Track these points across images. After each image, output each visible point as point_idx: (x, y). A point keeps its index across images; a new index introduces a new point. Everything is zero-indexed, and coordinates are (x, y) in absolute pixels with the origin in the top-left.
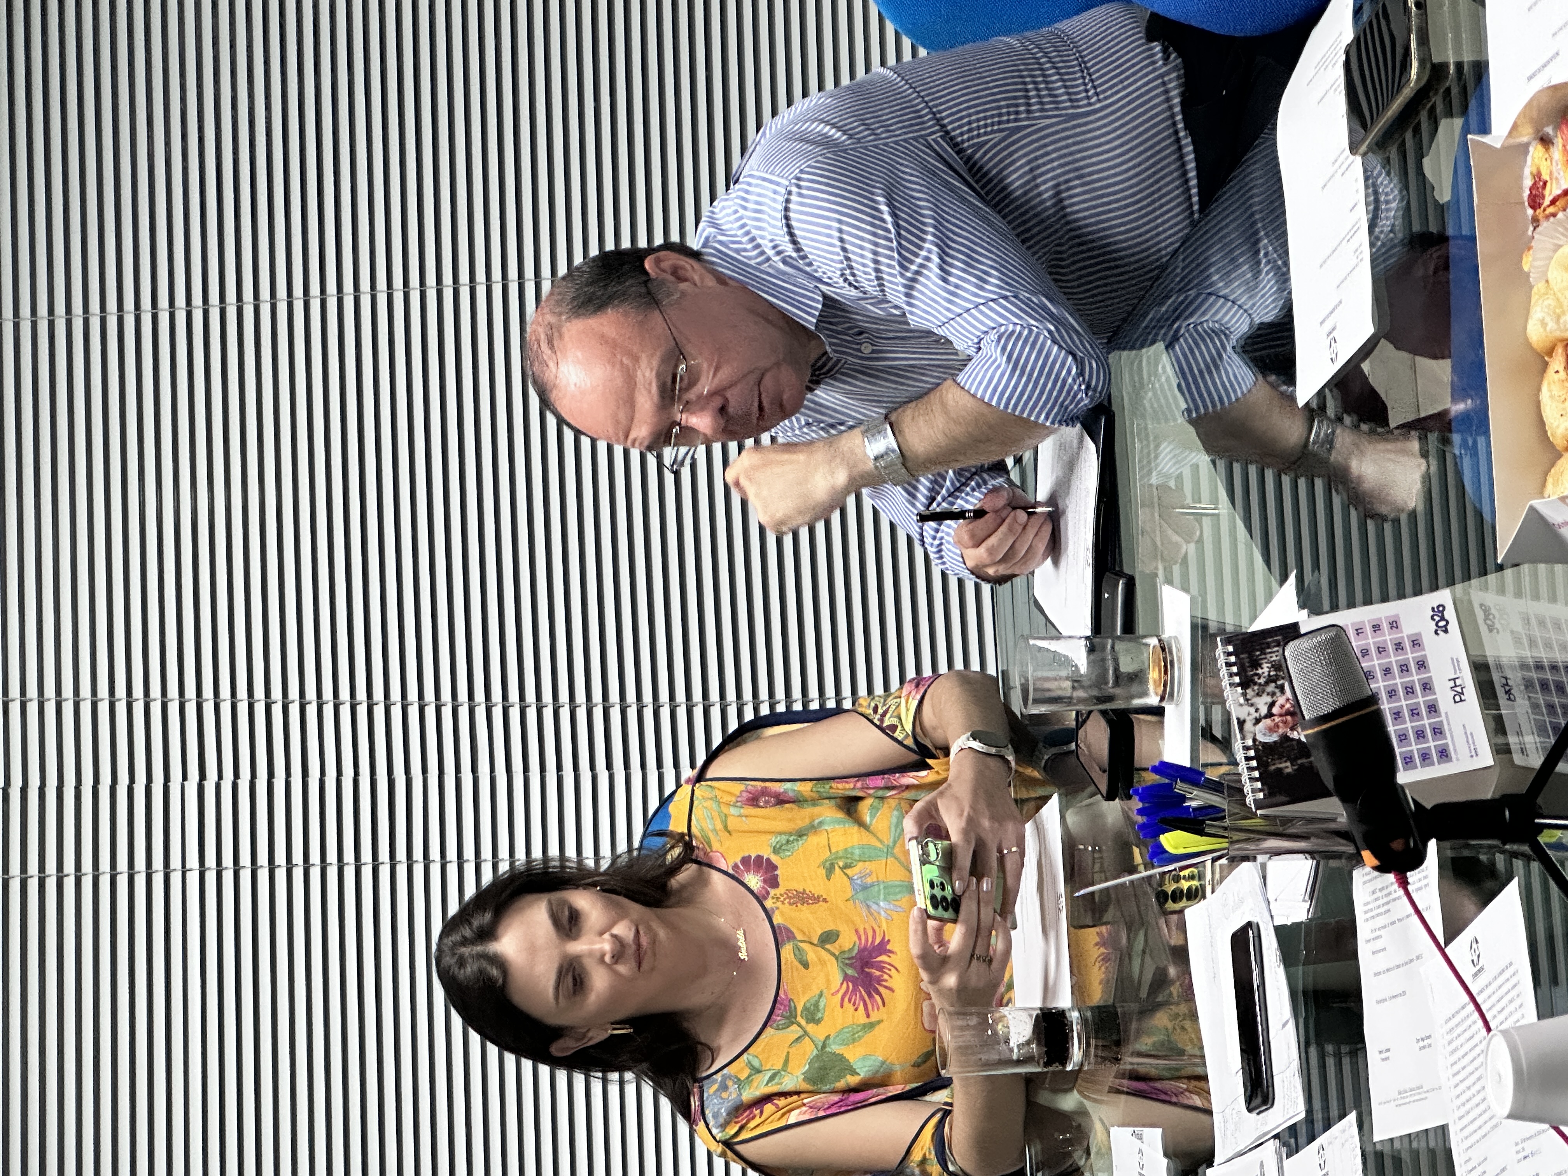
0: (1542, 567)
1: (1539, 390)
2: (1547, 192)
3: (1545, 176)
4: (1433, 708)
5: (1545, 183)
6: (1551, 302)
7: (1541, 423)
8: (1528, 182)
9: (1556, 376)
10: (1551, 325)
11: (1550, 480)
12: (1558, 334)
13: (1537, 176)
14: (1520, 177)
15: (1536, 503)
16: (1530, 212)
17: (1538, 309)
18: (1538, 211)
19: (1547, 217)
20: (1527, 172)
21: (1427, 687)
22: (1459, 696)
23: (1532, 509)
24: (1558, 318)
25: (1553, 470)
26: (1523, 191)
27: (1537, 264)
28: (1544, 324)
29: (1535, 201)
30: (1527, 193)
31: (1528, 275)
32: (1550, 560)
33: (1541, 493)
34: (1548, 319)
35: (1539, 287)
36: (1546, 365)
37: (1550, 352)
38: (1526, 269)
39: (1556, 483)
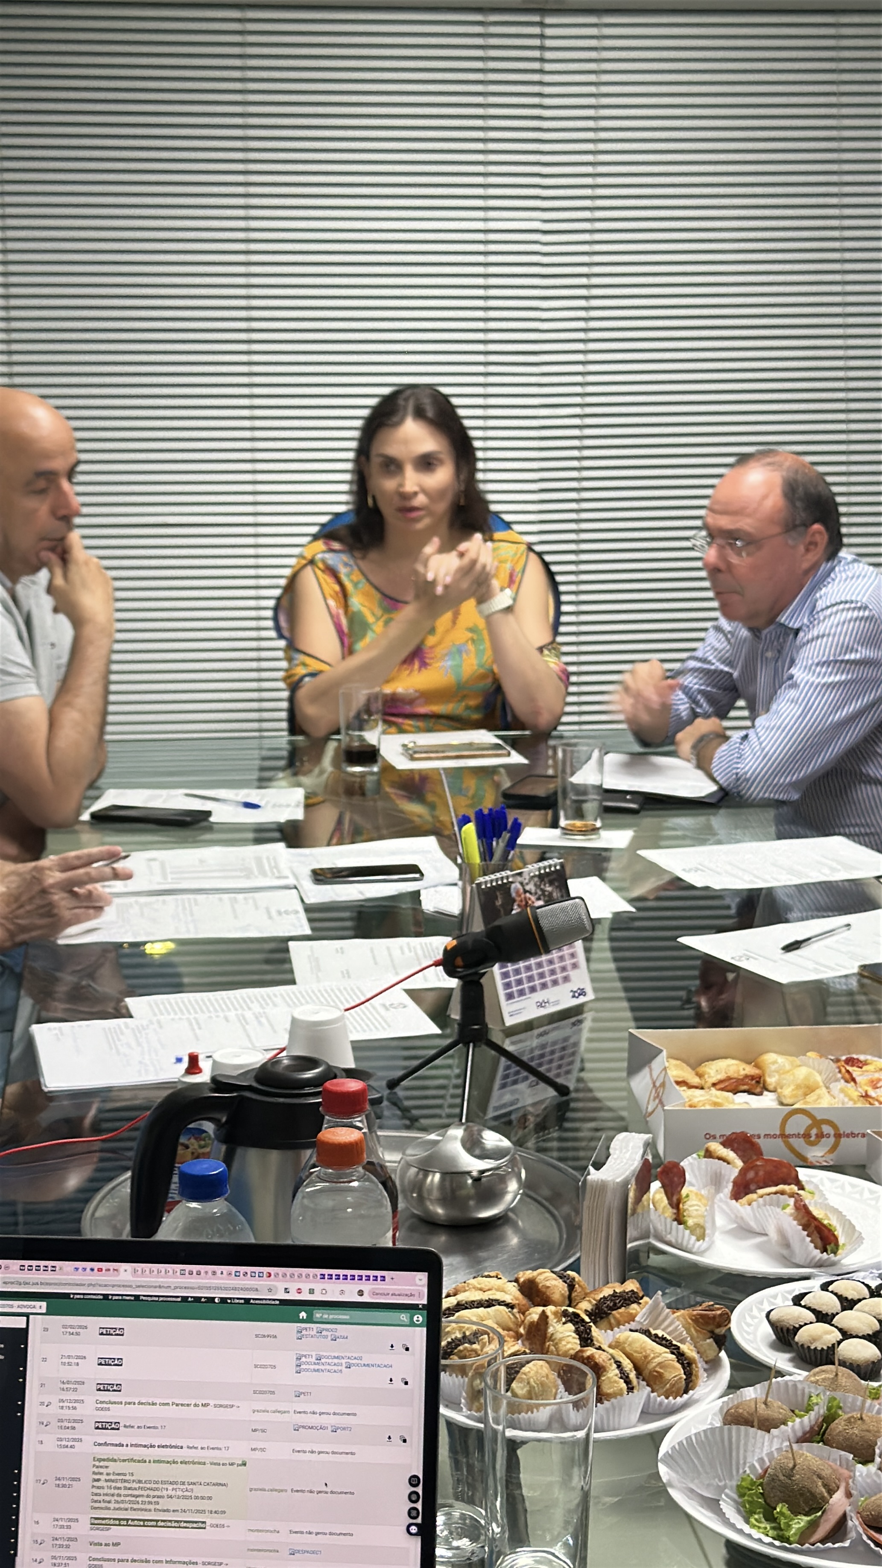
0: (625, 1055)
1: (733, 1058)
2: (855, 1068)
3: (865, 1068)
4: (533, 989)
5: (861, 1068)
6: (788, 1067)
7: (713, 1060)
8: (862, 1057)
9: (741, 1069)
10: (773, 1067)
11: (678, 1062)
12: (767, 1072)
13: (866, 1063)
14: (864, 1053)
15: (664, 1053)
16: (844, 1058)
17: (783, 1060)
18: (843, 1063)
19: (839, 1068)
20: (869, 1057)
21: (544, 986)
22: (541, 1005)
23: (661, 1051)
24: (777, 1072)
25: (684, 1065)
26: (857, 1054)
27: (811, 1061)
28: (775, 1062)
29: (850, 1061)
30: (855, 1056)
31: (805, 1055)
32: (630, 1060)
33: (671, 1057)
34: (776, 1066)
35: (797, 1061)
36: (749, 1063)
37: (757, 1066)
38: (809, 1054)
39: (676, 1066)
